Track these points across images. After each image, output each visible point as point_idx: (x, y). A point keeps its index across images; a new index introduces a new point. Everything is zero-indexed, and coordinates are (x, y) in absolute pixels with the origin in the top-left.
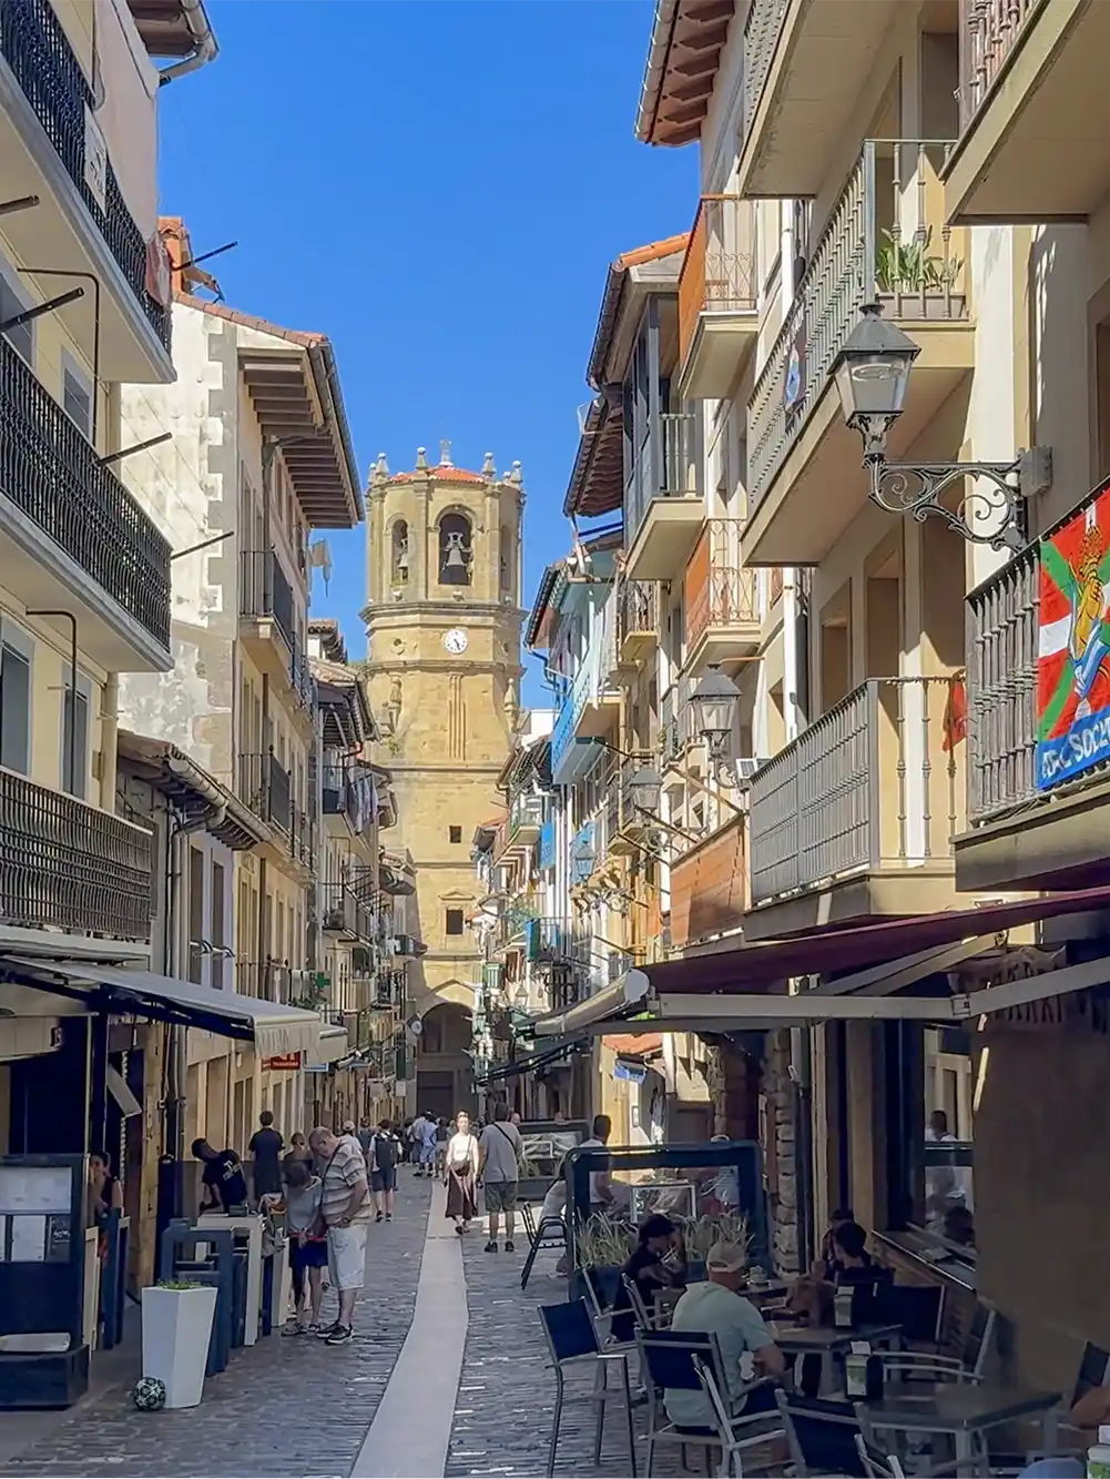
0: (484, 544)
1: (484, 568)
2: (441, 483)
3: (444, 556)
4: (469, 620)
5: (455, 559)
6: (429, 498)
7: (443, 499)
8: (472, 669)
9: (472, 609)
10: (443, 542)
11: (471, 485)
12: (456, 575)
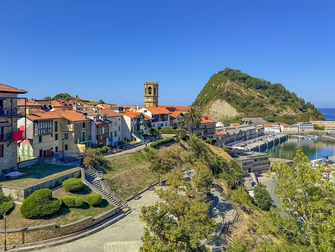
0: (152, 90)
1: (152, 93)
2: (148, 84)
3: (149, 91)
4: (151, 98)
5: (150, 92)
6: (147, 86)
7: (149, 86)
8: (151, 102)
9: (151, 96)
10: (149, 90)
11: (151, 84)
12: (150, 93)
